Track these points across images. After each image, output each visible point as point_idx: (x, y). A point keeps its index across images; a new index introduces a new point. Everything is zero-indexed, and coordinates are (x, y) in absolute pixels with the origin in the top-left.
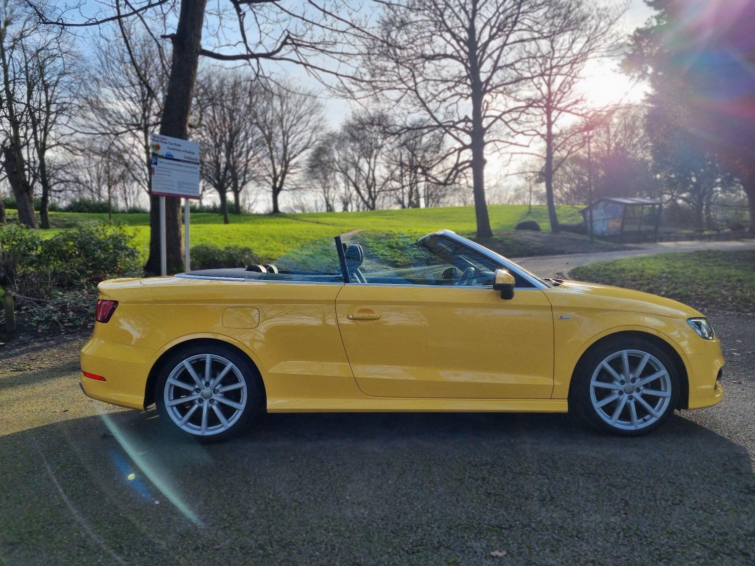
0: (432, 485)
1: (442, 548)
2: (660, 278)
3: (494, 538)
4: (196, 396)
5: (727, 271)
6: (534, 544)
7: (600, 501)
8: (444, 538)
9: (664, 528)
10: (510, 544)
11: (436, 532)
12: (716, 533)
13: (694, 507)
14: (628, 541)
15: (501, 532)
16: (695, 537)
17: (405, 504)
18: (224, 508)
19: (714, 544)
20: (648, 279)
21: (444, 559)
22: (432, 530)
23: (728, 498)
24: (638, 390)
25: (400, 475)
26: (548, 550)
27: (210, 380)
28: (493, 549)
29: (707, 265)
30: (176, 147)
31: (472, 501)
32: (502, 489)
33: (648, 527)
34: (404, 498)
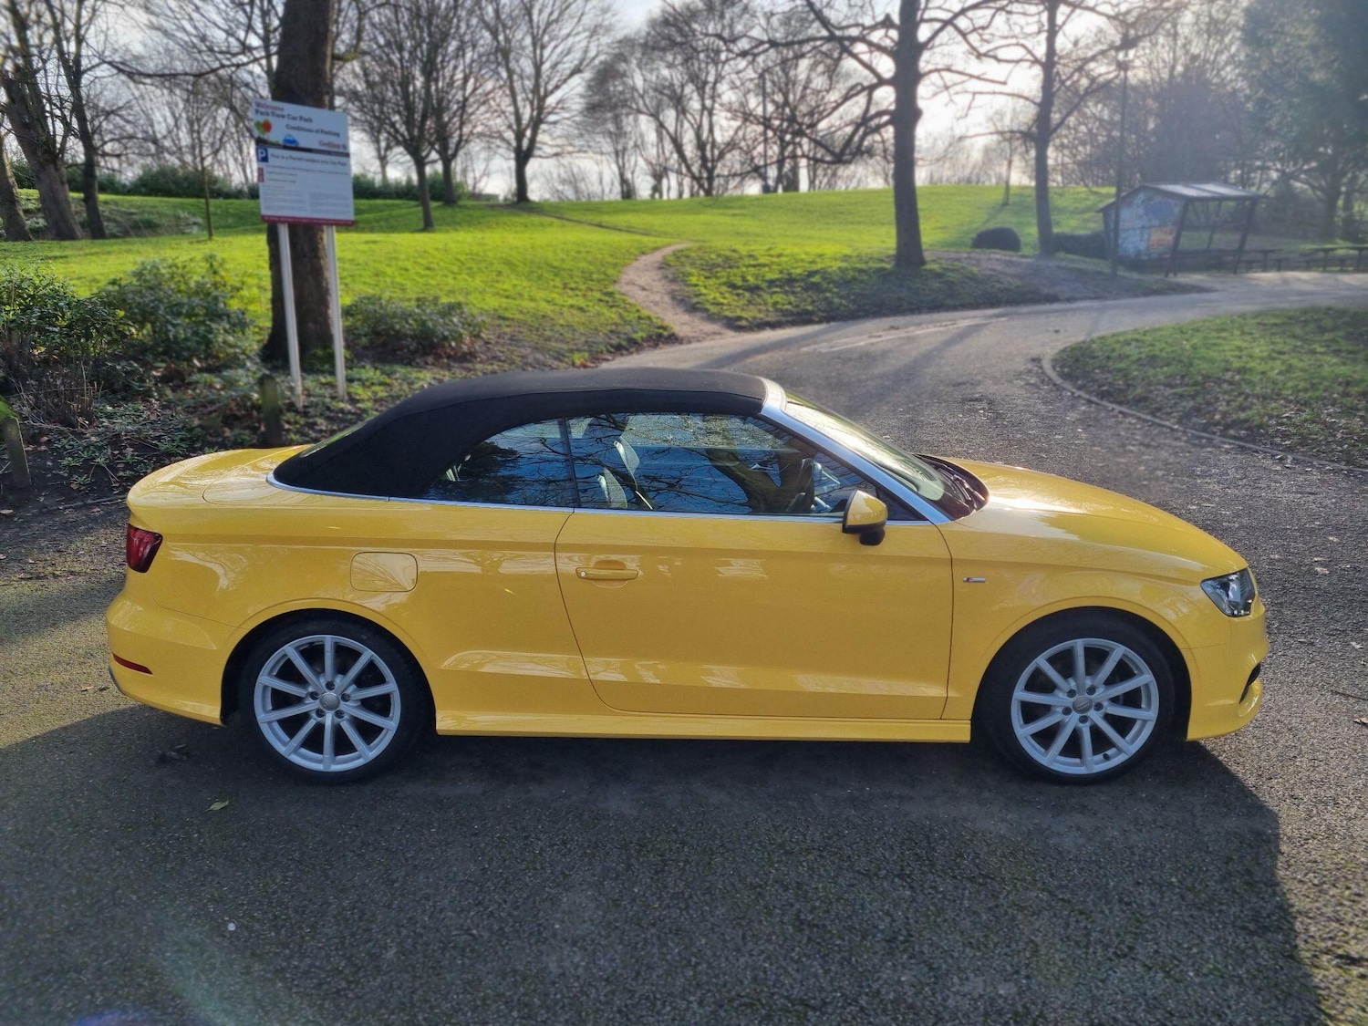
0: (707, 897)
2: (1219, 381)
4: (310, 706)
5: (1344, 370)
7: (991, 945)
9: (1088, 1013)
11: (694, 1013)
13: (1149, 962)
15: (806, 1014)
17: (653, 944)
18: (343, 943)
20: (1196, 384)
22: (687, 1009)
23: (1217, 943)
24: (1099, 707)
25: (657, 872)
27: (334, 677)
29: (1314, 352)
30: (303, 124)
31: (769, 941)
32: (827, 912)
33: (1060, 1011)
34: (653, 930)
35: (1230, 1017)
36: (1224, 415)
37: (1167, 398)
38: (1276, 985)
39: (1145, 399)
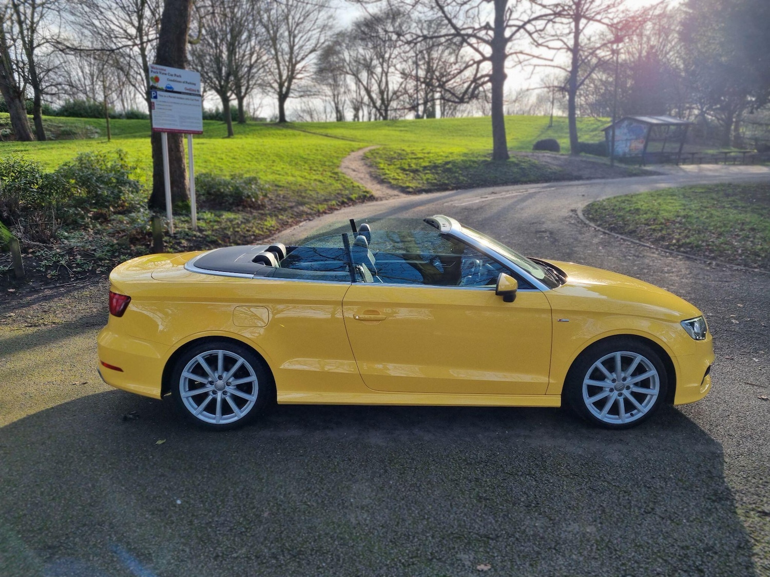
0: (429, 486)
1: (435, 560)
2: (674, 222)
3: (481, 549)
4: (209, 388)
5: (742, 216)
6: (515, 556)
7: (580, 508)
8: (437, 549)
9: (633, 540)
10: (494, 557)
11: (430, 542)
12: (678, 546)
13: (663, 515)
14: (599, 555)
15: (488, 542)
16: (659, 551)
17: (404, 509)
18: (240, 509)
19: (675, 560)
20: (662, 223)
21: (435, 572)
22: (426, 540)
23: (696, 506)
24: (628, 388)
25: (401, 474)
26: (527, 564)
27: (223, 373)
28: (479, 563)
29: (724, 207)
30: (176, 78)
31: (465, 507)
32: (493, 492)
33: (619, 539)
34: (403, 502)
35: (706, 541)
36: (678, 240)
37: (647, 231)
38: (728, 526)
39: (635, 231)
